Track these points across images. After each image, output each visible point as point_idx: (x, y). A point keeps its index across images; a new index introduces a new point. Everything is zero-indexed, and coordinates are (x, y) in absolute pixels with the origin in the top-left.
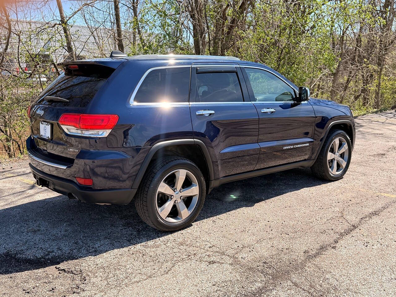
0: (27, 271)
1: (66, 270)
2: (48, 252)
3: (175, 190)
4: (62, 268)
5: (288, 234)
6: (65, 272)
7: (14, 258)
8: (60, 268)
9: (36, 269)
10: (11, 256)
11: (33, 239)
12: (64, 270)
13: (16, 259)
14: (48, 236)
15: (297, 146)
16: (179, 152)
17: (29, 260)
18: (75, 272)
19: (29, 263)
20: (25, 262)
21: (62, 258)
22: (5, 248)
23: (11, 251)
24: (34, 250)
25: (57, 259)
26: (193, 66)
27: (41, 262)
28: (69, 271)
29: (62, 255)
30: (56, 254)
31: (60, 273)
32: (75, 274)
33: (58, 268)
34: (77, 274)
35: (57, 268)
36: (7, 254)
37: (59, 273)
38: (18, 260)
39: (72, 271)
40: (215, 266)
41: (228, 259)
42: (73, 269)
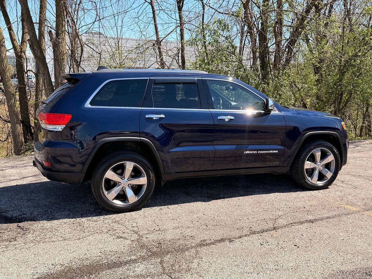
3: (123, 178)
5: (207, 226)
11: (23, 204)
12: (20, 226)
15: (261, 152)
16: (139, 148)
17: (7, 217)
21: (26, 219)
23: (2, 210)
24: (16, 211)
26: (151, 78)
29: (29, 217)
32: (23, 230)
35: (17, 225)
37: (16, 228)
40: (119, 240)
41: (135, 237)
42: (26, 227)
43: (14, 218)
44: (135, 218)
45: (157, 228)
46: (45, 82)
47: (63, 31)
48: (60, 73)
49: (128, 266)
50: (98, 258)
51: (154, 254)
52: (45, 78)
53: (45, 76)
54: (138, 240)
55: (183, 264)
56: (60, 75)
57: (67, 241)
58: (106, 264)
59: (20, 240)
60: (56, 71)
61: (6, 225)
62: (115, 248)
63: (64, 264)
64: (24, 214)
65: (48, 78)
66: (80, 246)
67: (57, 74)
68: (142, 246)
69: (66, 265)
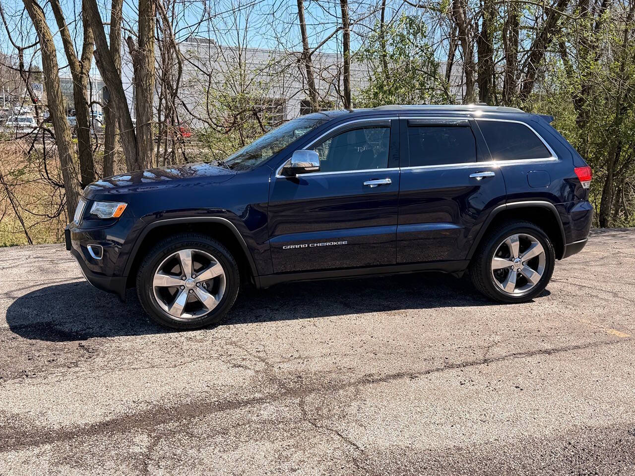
0: (50, 342)
1: (86, 346)
6: (82, 349)
8: (82, 344)
10: (51, 326)
12: (84, 346)
17: (63, 332)
19: (60, 335)
20: (57, 333)
21: (93, 335)
22: (53, 318)
23: (55, 322)
24: (76, 324)
25: (88, 336)
27: (71, 335)
28: (86, 349)
29: (97, 332)
35: (79, 344)
36: (49, 324)
37: (77, 349)
38: (52, 330)
39: (89, 349)
40: (237, 369)
41: (261, 366)
42: (93, 347)
43: (74, 334)
44: (262, 339)
45: (296, 355)
46: (121, 121)
47: (150, 38)
48: (144, 107)
49: (250, 408)
50: (204, 395)
51: (290, 392)
52: (122, 115)
53: (121, 112)
54: (265, 371)
55: (335, 407)
56: (144, 110)
57: (157, 369)
58: (217, 403)
59: (84, 366)
60: (139, 105)
61: (62, 343)
62: (230, 382)
63: (152, 402)
64: (90, 328)
65: (125, 114)
66: (176, 377)
67: (141, 109)
68: (273, 380)
69: (155, 403)
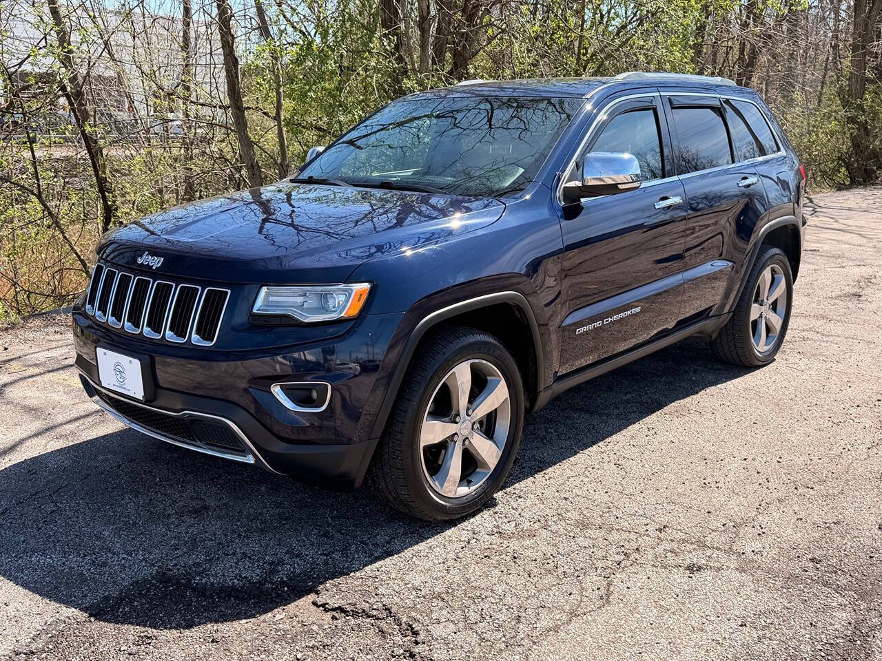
0: (245, 621)
1: (349, 608)
2: (270, 564)
4: (334, 602)
5: (812, 488)
6: (347, 616)
7: (188, 585)
8: (328, 604)
9: (265, 612)
10: (178, 583)
11: (206, 532)
12: (340, 608)
13: (194, 590)
14: (239, 521)
17: (233, 588)
18: (375, 613)
19: (236, 598)
20: (223, 595)
21: (315, 578)
22: (146, 561)
23: (170, 570)
24: (229, 562)
25: (305, 581)
27: (267, 591)
28: (357, 612)
29: (313, 569)
30: (294, 568)
31: (337, 619)
32: (378, 619)
33: (323, 605)
34: (384, 618)
35: (318, 606)
36: (164, 578)
37: (333, 618)
38: (202, 592)
39: (364, 611)
40: (707, 575)
